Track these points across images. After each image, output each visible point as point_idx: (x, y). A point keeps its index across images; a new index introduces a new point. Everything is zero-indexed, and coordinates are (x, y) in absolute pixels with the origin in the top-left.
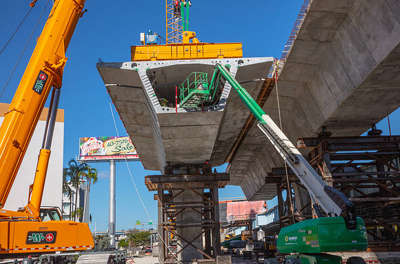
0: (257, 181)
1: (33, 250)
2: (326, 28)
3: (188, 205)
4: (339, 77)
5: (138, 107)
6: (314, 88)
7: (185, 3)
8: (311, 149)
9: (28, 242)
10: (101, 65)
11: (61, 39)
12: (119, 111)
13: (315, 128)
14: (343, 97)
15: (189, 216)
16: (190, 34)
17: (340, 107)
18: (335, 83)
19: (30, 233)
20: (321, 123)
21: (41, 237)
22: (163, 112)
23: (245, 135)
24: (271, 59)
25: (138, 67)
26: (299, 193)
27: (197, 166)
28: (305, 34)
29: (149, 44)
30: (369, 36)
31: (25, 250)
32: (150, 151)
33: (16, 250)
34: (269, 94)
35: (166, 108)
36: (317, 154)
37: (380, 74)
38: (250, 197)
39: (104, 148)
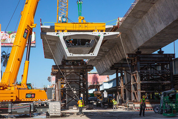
0: (105, 66)
1: (28, 100)
2: (139, 14)
3: (73, 80)
9: (27, 97)
11: (32, 14)
15: (73, 85)
18: (143, 34)
19: (27, 94)
20: (138, 47)
21: (30, 96)
26: (127, 75)
28: (131, 15)
31: (25, 100)
33: (23, 100)
36: (134, 61)
38: (101, 74)
39: (9, 39)
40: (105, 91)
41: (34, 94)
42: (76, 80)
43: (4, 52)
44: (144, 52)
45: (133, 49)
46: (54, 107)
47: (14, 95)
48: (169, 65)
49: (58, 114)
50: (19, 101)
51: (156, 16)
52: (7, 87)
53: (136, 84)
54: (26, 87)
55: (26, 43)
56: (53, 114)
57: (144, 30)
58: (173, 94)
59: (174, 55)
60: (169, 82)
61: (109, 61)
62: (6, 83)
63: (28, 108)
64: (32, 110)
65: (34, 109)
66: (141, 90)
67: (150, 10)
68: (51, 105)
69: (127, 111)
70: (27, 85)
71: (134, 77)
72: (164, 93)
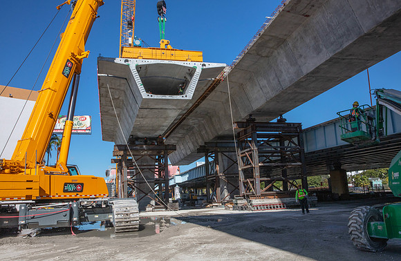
1: (68, 197)
2: (269, 47)
3: (146, 167)
4: (272, 82)
5: (117, 92)
6: (248, 87)
7: (162, 19)
8: (242, 129)
9: (65, 191)
10: (100, 59)
11: (82, 36)
12: (101, 96)
13: (244, 115)
14: (272, 94)
16: (166, 42)
17: (268, 102)
18: (267, 85)
19: (66, 184)
20: (250, 112)
21: (73, 187)
22: (148, 97)
23: (185, 118)
24: (225, 65)
25: (129, 63)
27: (152, 139)
28: (253, 50)
29: (136, 46)
30: (301, 56)
31: (62, 197)
32: (112, 127)
33: (57, 197)
34: (212, 90)
35: (150, 95)
37: (302, 82)
40: (177, 186)
47: (35, 186)
50: (48, 198)
51: (308, 41)
53: (252, 167)
54: (65, 170)
57: (272, 77)
64: (75, 219)
66: (261, 176)
70: (68, 167)
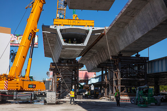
0: (93, 65)
3: (67, 75)
6: (118, 39)
11: (36, 21)
14: (126, 45)
15: (66, 79)
18: (124, 40)
19: (29, 85)
20: (119, 51)
21: (32, 86)
22: (65, 45)
25: (57, 28)
26: (110, 73)
31: (28, 90)
33: (26, 90)
36: (117, 62)
38: (89, 71)
39: (17, 40)
40: (92, 85)
41: (35, 85)
42: (69, 75)
43: (13, 50)
44: (124, 55)
45: (116, 52)
46: (50, 96)
47: (19, 85)
48: (144, 66)
49: (54, 102)
50: (23, 90)
51: (135, 27)
52: (14, 79)
53: (117, 80)
54: (29, 79)
55: (30, 44)
56: (50, 102)
57: (125, 37)
58: (147, 89)
59: (148, 58)
60: (143, 79)
61: (96, 61)
62: (13, 75)
63: (29, 96)
64: (33, 98)
65: (35, 97)
66: (121, 85)
67: (131, 22)
68: (49, 94)
69: (109, 101)
70: (30, 77)
71: (115, 74)
72: (139, 88)
